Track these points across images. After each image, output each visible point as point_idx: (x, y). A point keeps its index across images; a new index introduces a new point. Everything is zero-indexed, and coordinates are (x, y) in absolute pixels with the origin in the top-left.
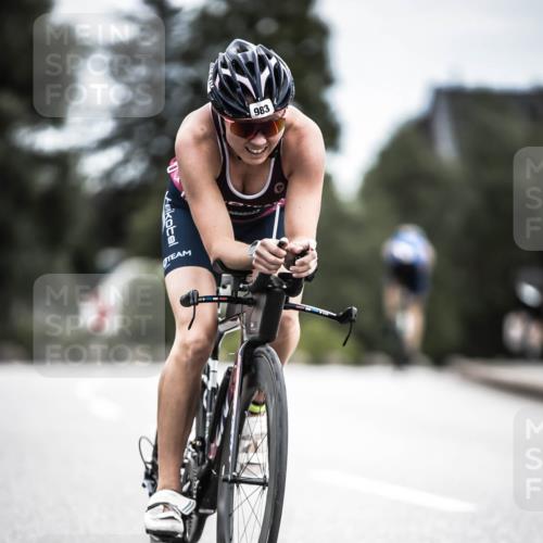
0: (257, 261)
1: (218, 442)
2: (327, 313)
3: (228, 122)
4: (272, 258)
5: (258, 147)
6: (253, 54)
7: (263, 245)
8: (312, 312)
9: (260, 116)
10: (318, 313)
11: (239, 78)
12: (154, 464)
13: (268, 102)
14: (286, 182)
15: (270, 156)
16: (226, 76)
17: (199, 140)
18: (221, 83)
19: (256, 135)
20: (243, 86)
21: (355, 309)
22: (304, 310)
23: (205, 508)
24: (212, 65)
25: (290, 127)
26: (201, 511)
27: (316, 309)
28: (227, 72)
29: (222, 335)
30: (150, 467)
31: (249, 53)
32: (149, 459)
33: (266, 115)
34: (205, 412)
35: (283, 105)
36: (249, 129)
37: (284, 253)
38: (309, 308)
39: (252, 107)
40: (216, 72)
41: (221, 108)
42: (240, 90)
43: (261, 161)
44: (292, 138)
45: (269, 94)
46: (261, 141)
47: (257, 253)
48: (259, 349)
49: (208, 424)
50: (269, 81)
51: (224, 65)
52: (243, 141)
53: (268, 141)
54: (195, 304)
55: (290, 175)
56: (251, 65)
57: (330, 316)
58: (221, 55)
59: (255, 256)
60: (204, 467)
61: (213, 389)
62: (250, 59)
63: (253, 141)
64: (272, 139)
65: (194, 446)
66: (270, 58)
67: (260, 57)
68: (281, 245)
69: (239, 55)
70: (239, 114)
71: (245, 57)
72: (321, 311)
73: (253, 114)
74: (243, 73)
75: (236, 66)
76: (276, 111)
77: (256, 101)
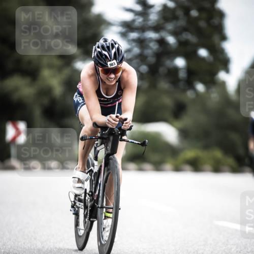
0: (108, 123)
1: (97, 193)
2: (137, 142)
3: (100, 69)
4: (114, 122)
5: (111, 78)
6: (109, 43)
7: (110, 117)
8: (131, 142)
9: (112, 67)
10: (133, 143)
11: (104, 52)
12: (74, 202)
13: (115, 61)
14: (122, 91)
15: (117, 82)
16: (99, 51)
17: (90, 76)
18: (97, 54)
19: (110, 74)
20: (105, 55)
21: (147, 141)
22: (128, 141)
23: (93, 218)
24: (94, 47)
25: (124, 71)
26: (91, 219)
27: (133, 141)
28: (99, 50)
29: (99, 151)
30: (73, 203)
31: (107, 43)
32: (73, 200)
33: (114, 66)
34: (93, 181)
35: (121, 62)
36: (108, 71)
37: (118, 120)
38: (130, 141)
39: (109, 63)
40: (95, 50)
41: (97, 64)
42: (104, 57)
43: (113, 83)
44: (125, 75)
45: (115, 58)
46: (113, 76)
47: (108, 120)
48: (111, 157)
49: (94, 186)
50: (115, 53)
51: (98, 47)
52: (106, 76)
53: (116, 76)
54: (85, 140)
55: (124, 88)
56: (108, 47)
57: (138, 144)
58: (97, 43)
59: (107, 121)
60: (92, 202)
61: (96, 172)
62: (108, 45)
63: (110, 76)
64: (117, 75)
65: (89, 195)
66: (116, 44)
67: (112, 44)
68: (117, 117)
69: (104, 43)
70: (104, 66)
71: (106, 44)
72: (135, 142)
73: (109, 66)
74: (105, 51)
75: (103, 47)
76: (118, 64)
77: (110, 61)
